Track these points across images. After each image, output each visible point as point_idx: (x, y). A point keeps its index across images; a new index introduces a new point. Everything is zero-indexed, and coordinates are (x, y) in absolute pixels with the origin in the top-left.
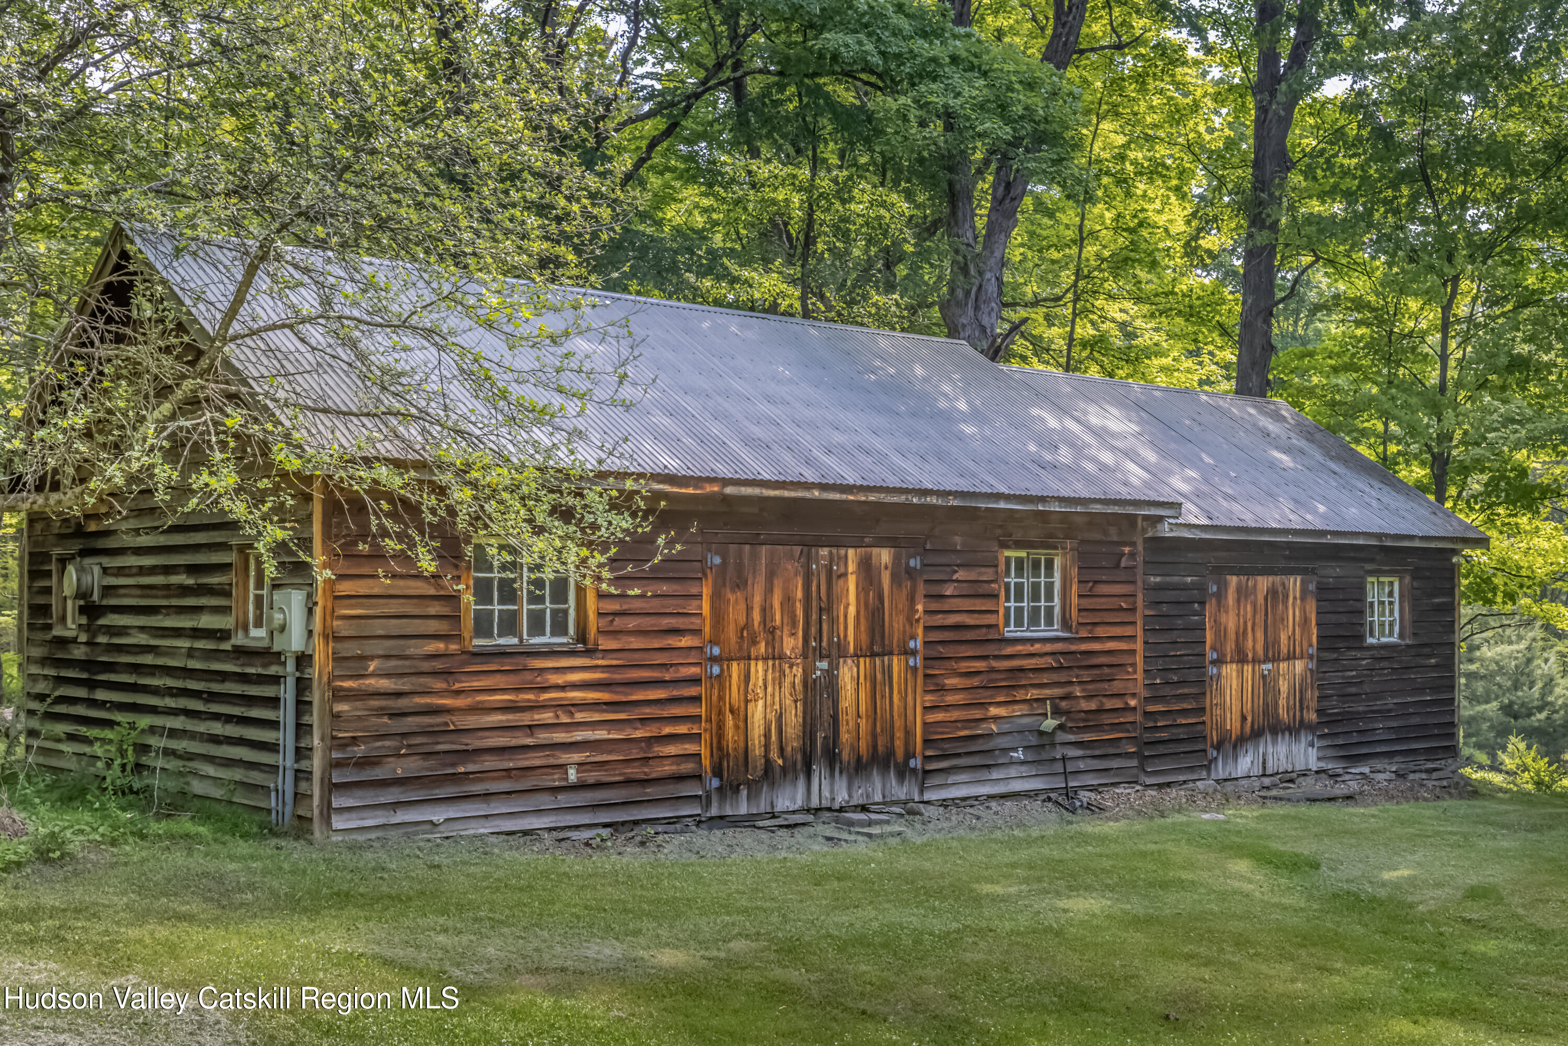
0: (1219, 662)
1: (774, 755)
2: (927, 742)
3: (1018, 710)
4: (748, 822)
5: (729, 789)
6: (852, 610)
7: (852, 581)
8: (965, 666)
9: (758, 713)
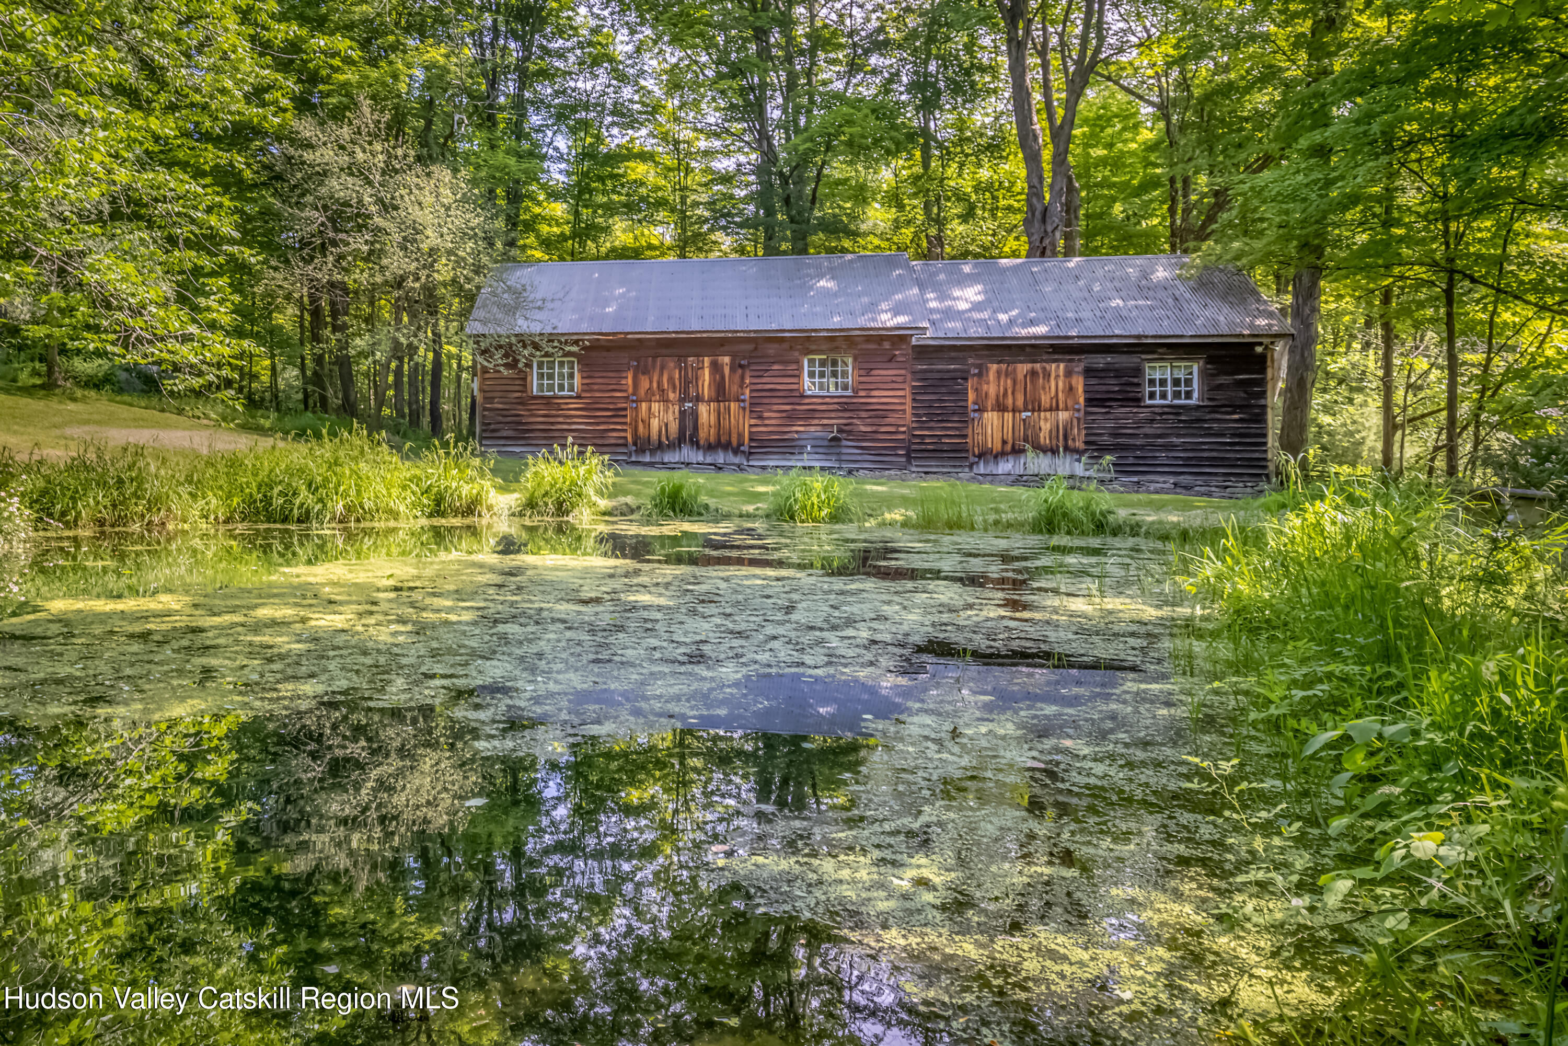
0: (981, 410)
1: (664, 439)
2: (751, 440)
3: (812, 429)
4: (651, 465)
5: (641, 451)
6: (706, 384)
7: (707, 371)
8: (775, 407)
9: (655, 423)
